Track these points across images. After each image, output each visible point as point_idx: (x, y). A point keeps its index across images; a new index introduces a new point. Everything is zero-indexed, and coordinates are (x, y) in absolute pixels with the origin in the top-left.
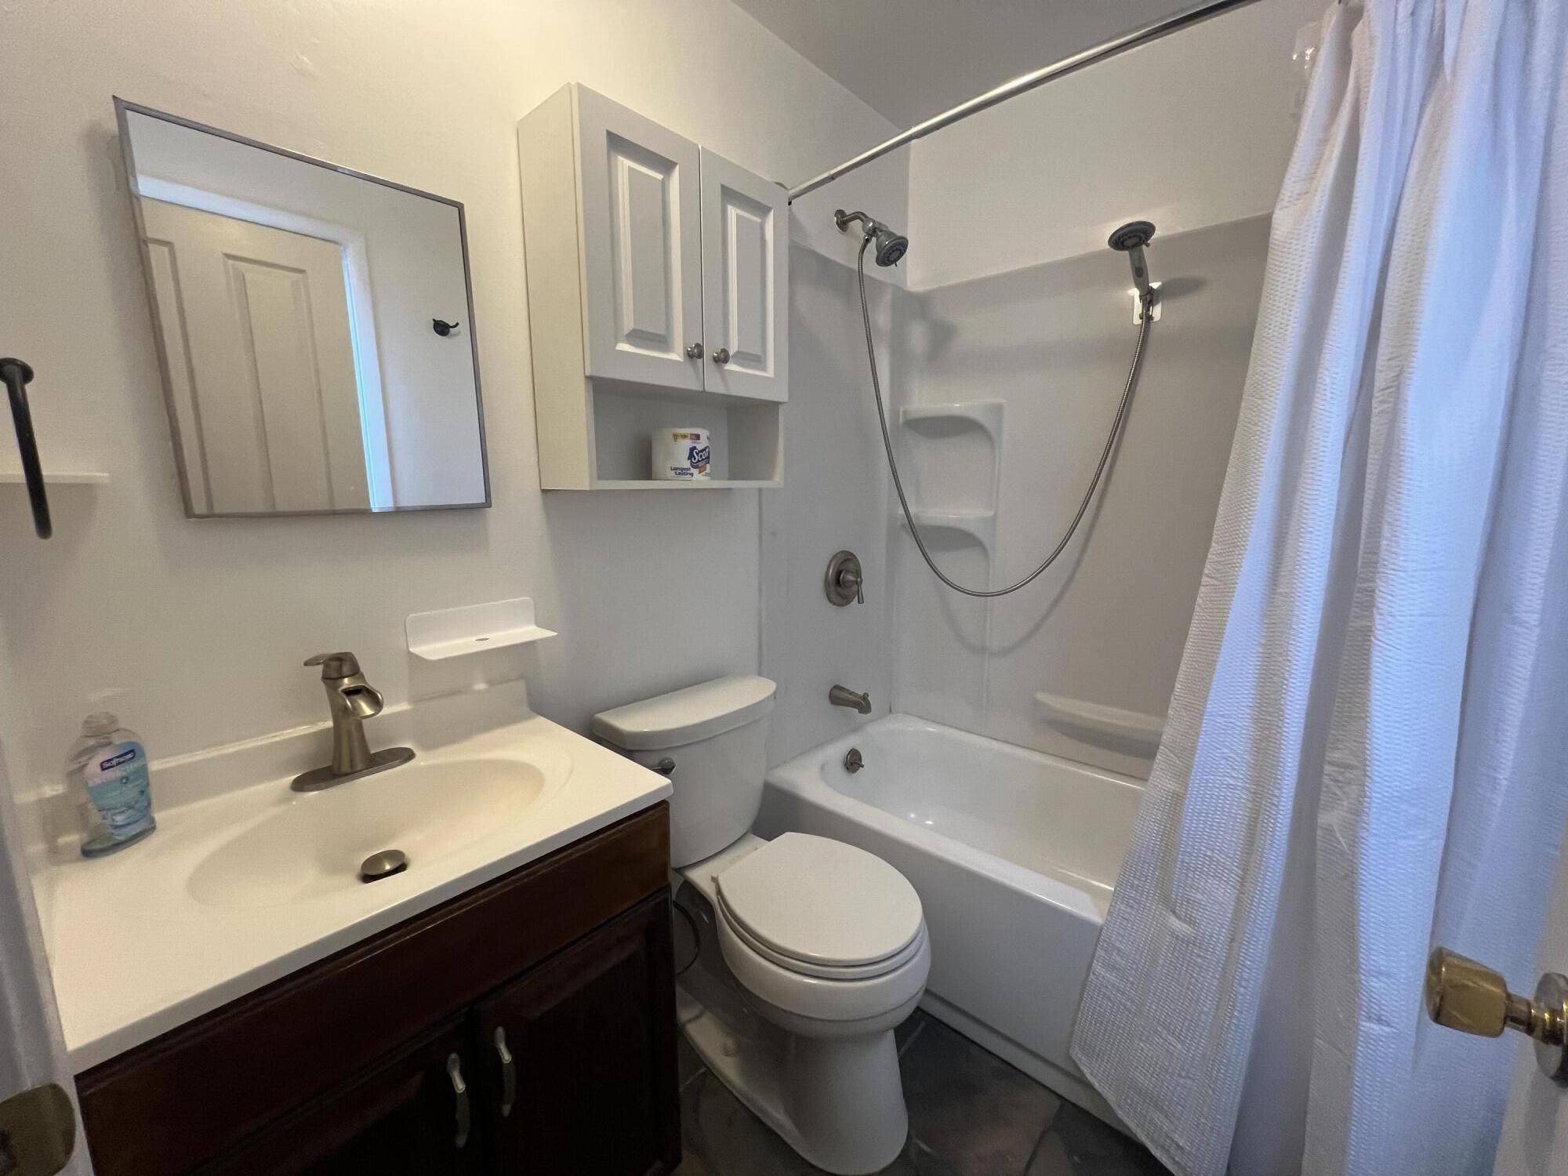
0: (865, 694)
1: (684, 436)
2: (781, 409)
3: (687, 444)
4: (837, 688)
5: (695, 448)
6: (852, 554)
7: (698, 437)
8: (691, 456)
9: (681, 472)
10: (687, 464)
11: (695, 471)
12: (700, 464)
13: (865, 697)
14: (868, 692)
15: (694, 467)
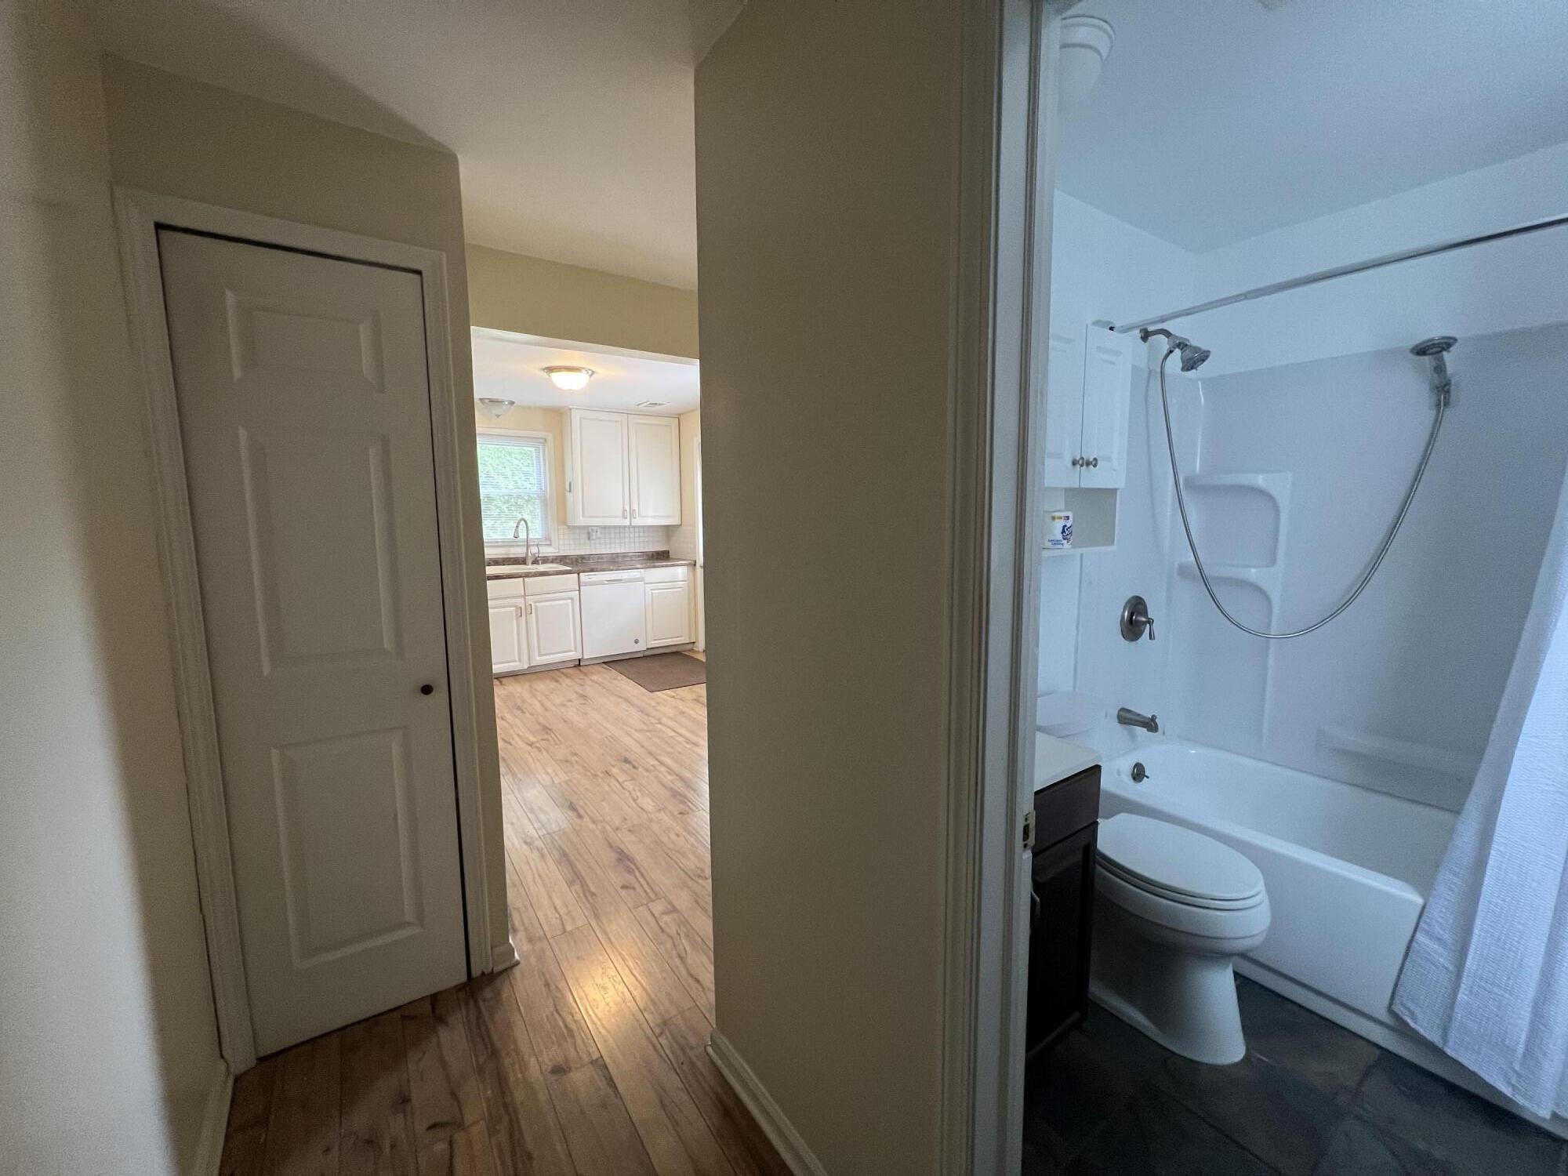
0: (1153, 716)
1: (1060, 518)
2: (1118, 493)
3: (1062, 523)
4: (1123, 709)
5: (1065, 526)
6: (1141, 598)
7: (1068, 518)
8: (1063, 531)
9: (1056, 542)
10: (1060, 537)
11: (1065, 542)
12: (1068, 537)
13: (1153, 718)
14: (1154, 714)
15: (1065, 539)
